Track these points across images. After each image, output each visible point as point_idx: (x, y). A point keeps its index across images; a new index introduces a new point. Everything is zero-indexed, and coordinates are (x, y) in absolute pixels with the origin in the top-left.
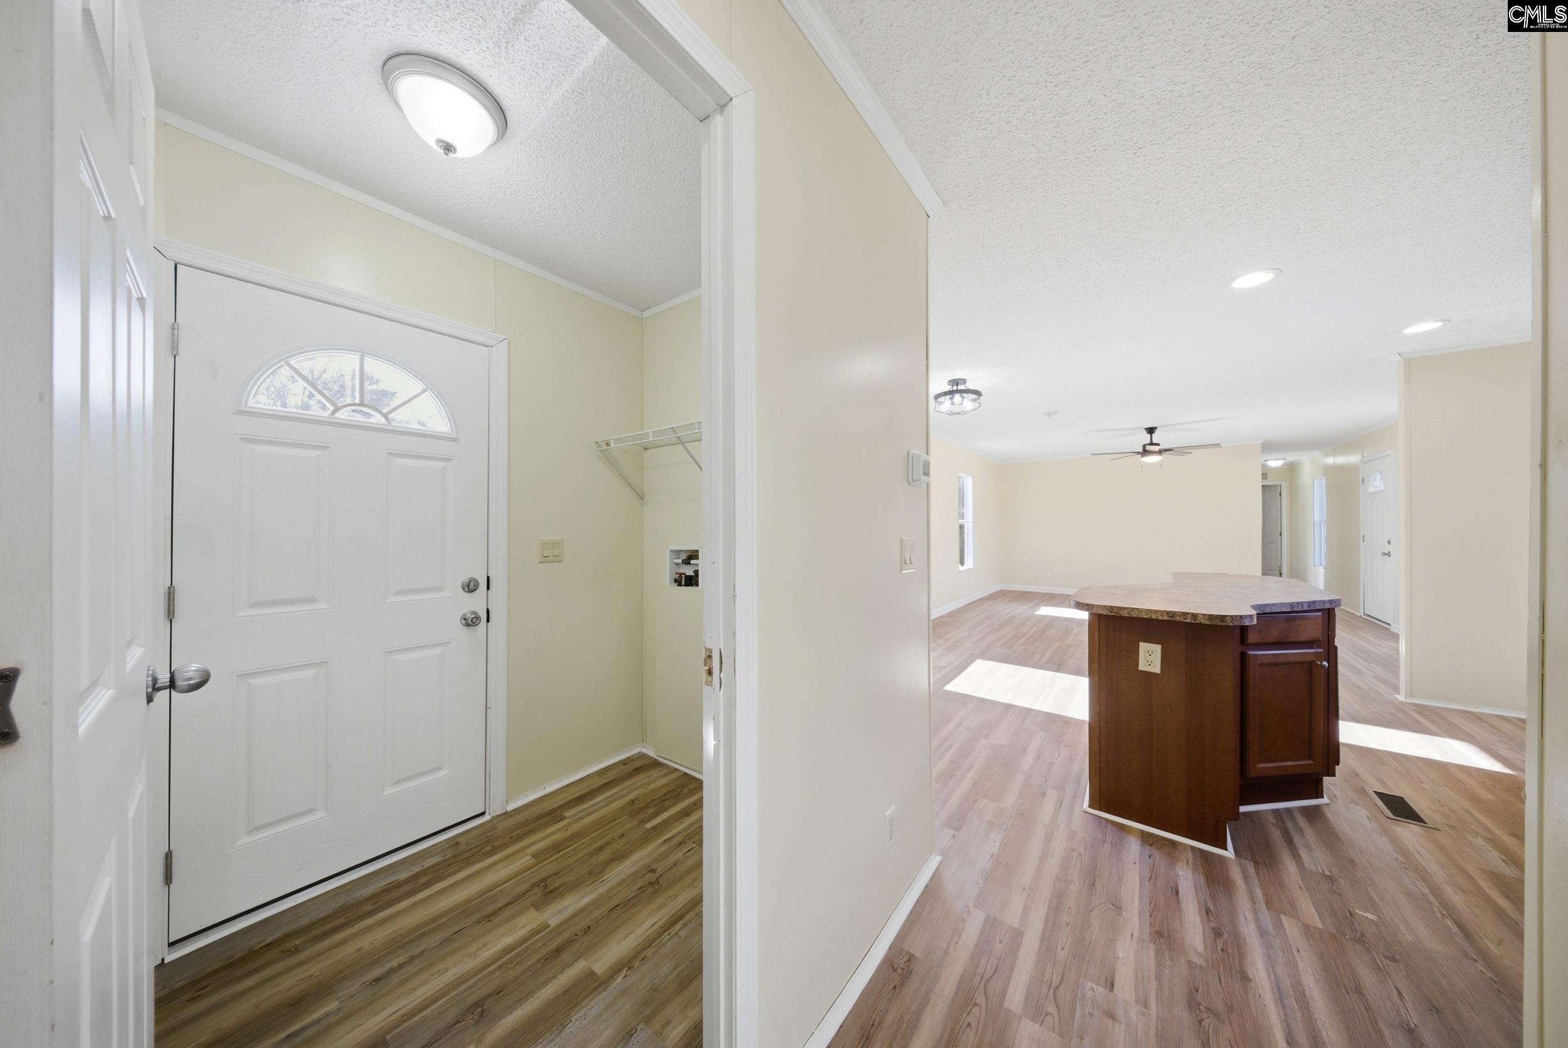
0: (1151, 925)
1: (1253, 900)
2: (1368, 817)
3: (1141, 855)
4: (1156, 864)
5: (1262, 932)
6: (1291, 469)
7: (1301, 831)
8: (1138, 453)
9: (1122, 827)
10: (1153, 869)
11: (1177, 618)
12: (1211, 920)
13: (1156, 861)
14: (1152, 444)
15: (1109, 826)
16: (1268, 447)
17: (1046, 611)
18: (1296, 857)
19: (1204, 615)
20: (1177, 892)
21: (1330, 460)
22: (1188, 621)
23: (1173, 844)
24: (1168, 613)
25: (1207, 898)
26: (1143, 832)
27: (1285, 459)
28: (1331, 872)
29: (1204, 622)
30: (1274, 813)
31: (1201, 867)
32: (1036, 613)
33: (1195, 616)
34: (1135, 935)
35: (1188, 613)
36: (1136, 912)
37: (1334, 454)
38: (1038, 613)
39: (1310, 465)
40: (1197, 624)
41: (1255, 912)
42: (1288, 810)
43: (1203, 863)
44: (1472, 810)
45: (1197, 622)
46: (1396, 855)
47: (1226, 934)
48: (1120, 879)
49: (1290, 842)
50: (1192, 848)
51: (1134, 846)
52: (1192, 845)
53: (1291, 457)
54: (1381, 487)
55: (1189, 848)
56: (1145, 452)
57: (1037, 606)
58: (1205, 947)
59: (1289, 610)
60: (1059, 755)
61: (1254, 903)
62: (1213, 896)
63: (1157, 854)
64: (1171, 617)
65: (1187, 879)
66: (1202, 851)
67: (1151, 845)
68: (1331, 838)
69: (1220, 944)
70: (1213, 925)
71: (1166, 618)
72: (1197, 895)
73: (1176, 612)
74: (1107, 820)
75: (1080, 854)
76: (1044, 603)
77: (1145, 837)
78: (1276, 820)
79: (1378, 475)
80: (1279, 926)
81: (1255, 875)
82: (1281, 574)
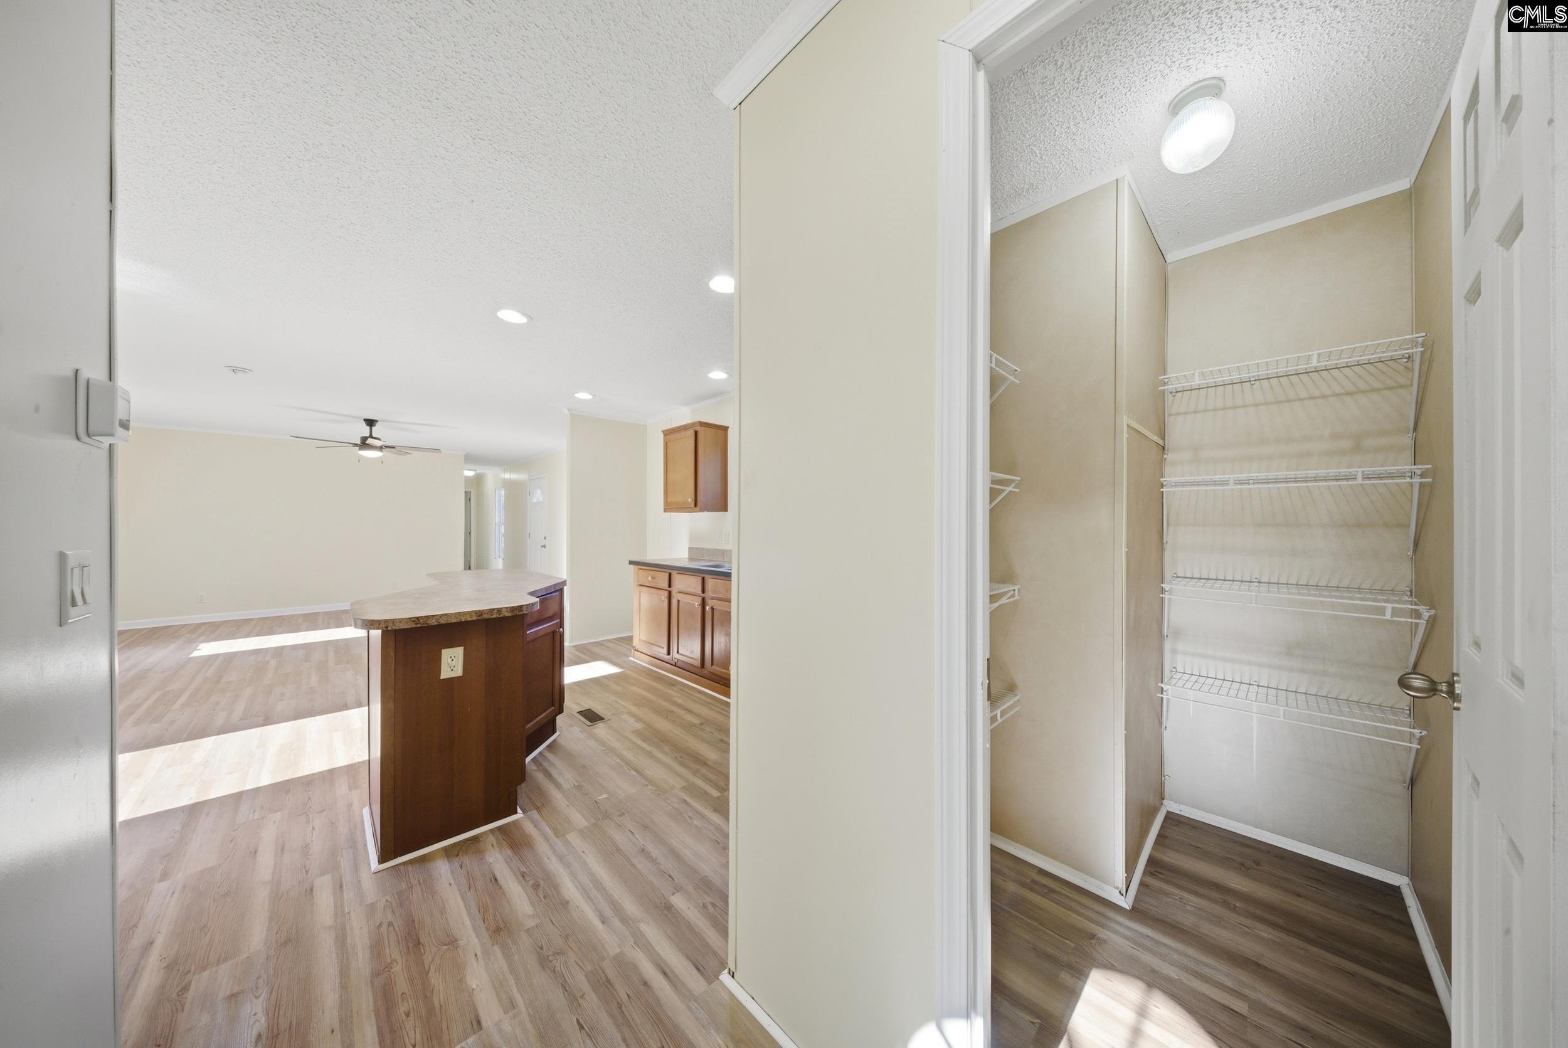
0: (488, 929)
1: (547, 839)
2: (580, 731)
3: (452, 872)
4: (469, 870)
5: (561, 858)
6: (479, 480)
7: (552, 764)
8: (356, 445)
9: (423, 859)
10: (469, 876)
11: (485, 616)
12: (528, 880)
13: (468, 868)
14: (371, 436)
15: (410, 868)
16: (471, 459)
17: (207, 649)
18: (558, 786)
19: (506, 608)
20: (496, 880)
21: (507, 476)
22: (494, 616)
23: (475, 839)
24: (476, 612)
25: (519, 865)
26: (446, 850)
27: (475, 471)
28: (577, 782)
29: (507, 615)
30: (534, 762)
31: (505, 842)
32: (192, 656)
33: (499, 610)
34: (479, 953)
35: (493, 609)
36: (471, 930)
37: (510, 471)
38: (195, 654)
39: (494, 479)
40: (502, 617)
41: (552, 847)
42: (540, 753)
43: (504, 838)
44: (616, 699)
45: (502, 615)
46: (600, 748)
47: (542, 883)
48: (443, 912)
49: (549, 775)
50: (491, 831)
51: (442, 869)
52: (490, 828)
53: (481, 470)
54: (541, 499)
55: (489, 833)
56: (364, 444)
57: (193, 642)
58: (533, 906)
59: (545, 593)
60: (314, 828)
61: (548, 840)
62: (522, 860)
63: (466, 860)
64: (479, 616)
65: (497, 860)
66: (499, 828)
67: (457, 855)
68: (569, 757)
69: (541, 894)
70: (531, 883)
71: (474, 618)
72: (511, 868)
73: (483, 610)
74: (404, 863)
75: (390, 924)
76: (203, 638)
77: (448, 852)
78: (538, 767)
79: (539, 489)
80: (567, 843)
81: (540, 819)
82: (470, 567)
